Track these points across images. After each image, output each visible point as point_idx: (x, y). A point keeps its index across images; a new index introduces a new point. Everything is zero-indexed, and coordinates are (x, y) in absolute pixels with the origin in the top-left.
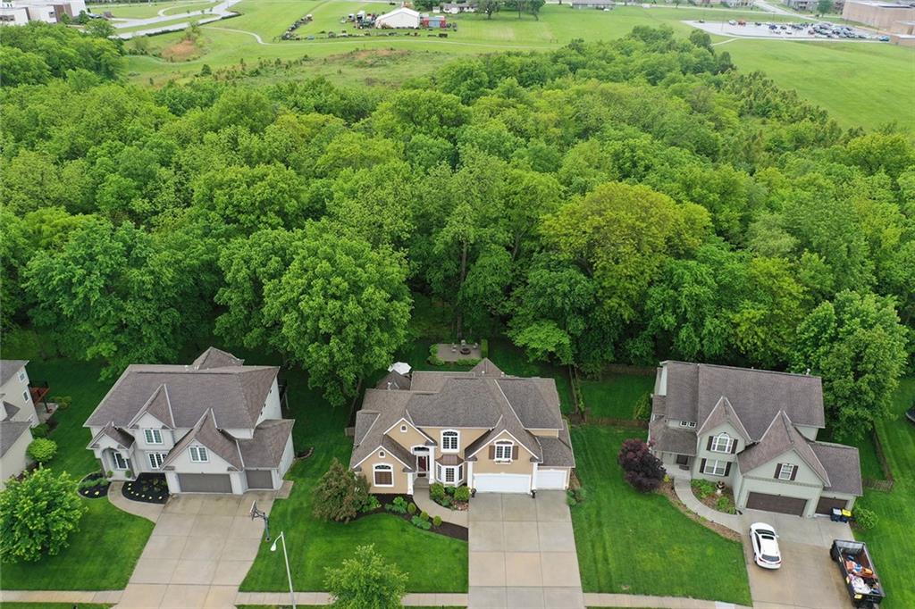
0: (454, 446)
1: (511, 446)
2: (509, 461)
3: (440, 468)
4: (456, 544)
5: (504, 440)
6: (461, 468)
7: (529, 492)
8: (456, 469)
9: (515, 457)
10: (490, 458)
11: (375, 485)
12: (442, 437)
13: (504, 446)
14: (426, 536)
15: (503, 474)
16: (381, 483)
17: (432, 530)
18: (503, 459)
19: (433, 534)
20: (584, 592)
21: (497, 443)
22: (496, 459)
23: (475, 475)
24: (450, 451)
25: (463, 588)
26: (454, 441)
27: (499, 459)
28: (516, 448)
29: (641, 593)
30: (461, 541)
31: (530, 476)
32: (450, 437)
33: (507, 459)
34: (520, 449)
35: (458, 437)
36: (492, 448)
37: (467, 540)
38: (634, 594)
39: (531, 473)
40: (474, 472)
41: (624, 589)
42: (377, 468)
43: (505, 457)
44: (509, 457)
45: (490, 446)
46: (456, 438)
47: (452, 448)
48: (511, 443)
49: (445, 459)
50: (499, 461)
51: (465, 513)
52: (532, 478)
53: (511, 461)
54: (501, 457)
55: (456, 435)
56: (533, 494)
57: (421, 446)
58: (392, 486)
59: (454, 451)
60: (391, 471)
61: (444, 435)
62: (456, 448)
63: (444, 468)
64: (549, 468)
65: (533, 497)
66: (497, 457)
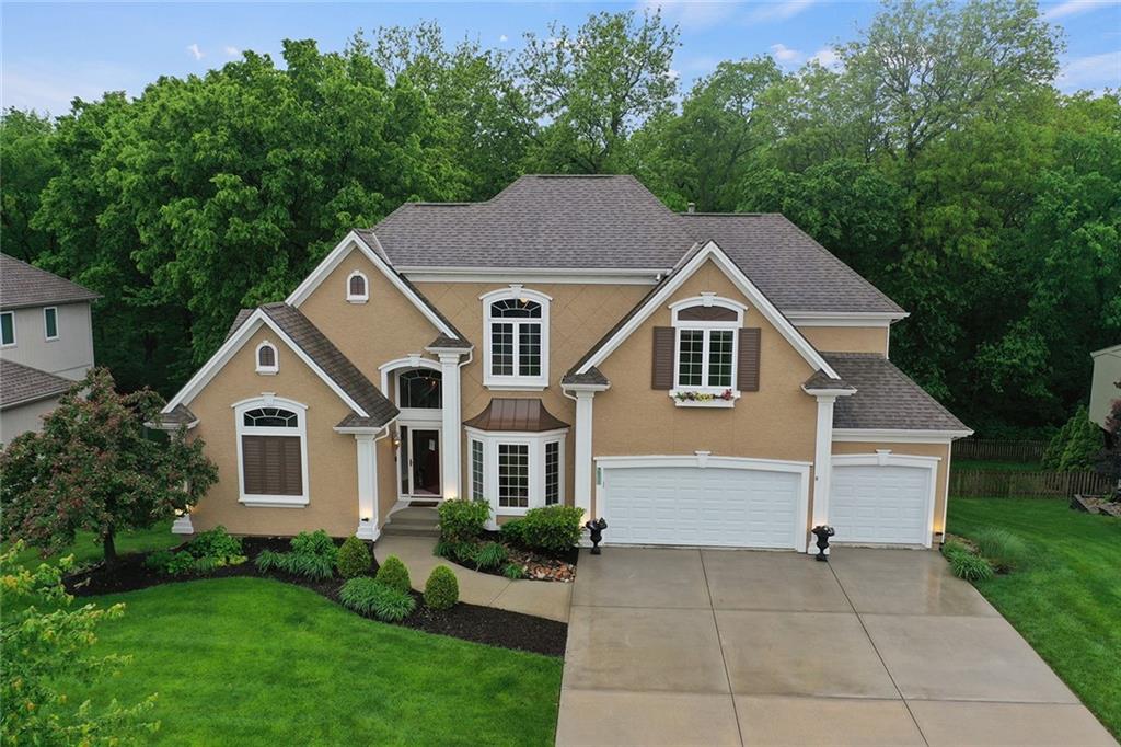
0: (530, 366)
1: (733, 327)
2: (727, 396)
3: (478, 446)
4: (511, 662)
5: (708, 300)
6: (552, 449)
7: (800, 542)
9: (750, 383)
10: (655, 386)
11: (244, 498)
12: (488, 321)
13: (707, 327)
14: (383, 639)
15: (703, 458)
16: (264, 491)
17: (412, 620)
18: (705, 388)
19: (415, 635)
21: (683, 315)
22: (679, 389)
23: (604, 462)
24: (516, 380)
26: (531, 336)
27: (690, 388)
28: (751, 337)
30: (535, 656)
31: (806, 471)
32: (516, 322)
33: (720, 390)
34: (767, 345)
35: (544, 321)
36: (662, 336)
39: (809, 453)
40: (599, 447)
42: (248, 422)
43: (713, 382)
44: (726, 382)
45: (656, 330)
46: (537, 328)
47: (523, 371)
48: (731, 316)
49: (495, 414)
50: (691, 397)
51: (562, 588)
52: (812, 479)
53: (736, 394)
54: (697, 381)
55: (537, 313)
56: (822, 543)
57: (415, 361)
58: (303, 500)
59: (530, 381)
60: (299, 431)
61: (495, 313)
62: (536, 371)
63: (492, 442)
64: (872, 448)
65: (821, 558)
66: (683, 381)
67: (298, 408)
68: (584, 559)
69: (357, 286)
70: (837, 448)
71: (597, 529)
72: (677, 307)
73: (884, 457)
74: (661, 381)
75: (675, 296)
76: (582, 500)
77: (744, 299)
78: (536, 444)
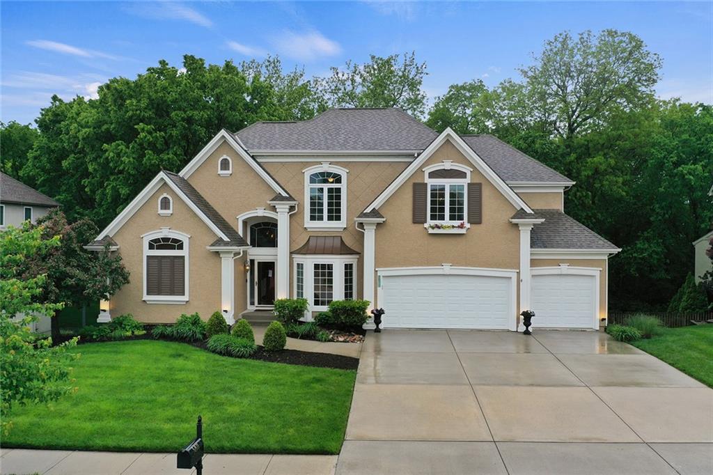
0: (335, 215)
1: (464, 182)
2: (461, 226)
3: (300, 266)
4: (319, 373)
5: (448, 165)
6: (348, 268)
7: (511, 322)
8: (339, 265)
9: (476, 218)
10: (415, 221)
11: (146, 297)
12: (308, 187)
13: (447, 183)
15: (447, 269)
16: (159, 293)
17: (255, 356)
18: (447, 222)
21: (432, 175)
22: (430, 222)
24: (325, 224)
26: (335, 195)
27: (438, 222)
28: (475, 189)
30: (337, 370)
31: (514, 276)
32: (326, 187)
33: (457, 223)
34: (486, 193)
35: (343, 186)
36: (419, 189)
39: (517, 265)
40: (378, 263)
42: (151, 247)
43: (452, 218)
44: (461, 218)
45: (415, 185)
46: (338, 190)
47: (330, 218)
48: (463, 175)
49: (312, 243)
50: (438, 227)
51: (357, 345)
52: (519, 281)
53: (468, 225)
54: (442, 218)
55: (338, 180)
56: (527, 323)
57: (261, 212)
58: (185, 298)
59: (334, 224)
60: (184, 252)
61: (312, 181)
62: (338, 218)
63: (309, 262)
64: (557, 263)
65: (527, 333)
66: (433, 217)
67: (184, 237)
68: (370, 335)
69: (225, 165)
70: (534, 263)
71: (378, 314)
72: (428, 170)
73: (564, 268)
74: (418, 218)
75: (427, 163)
76: (368, 295)
77: (471, 165)
78: (338, 263)
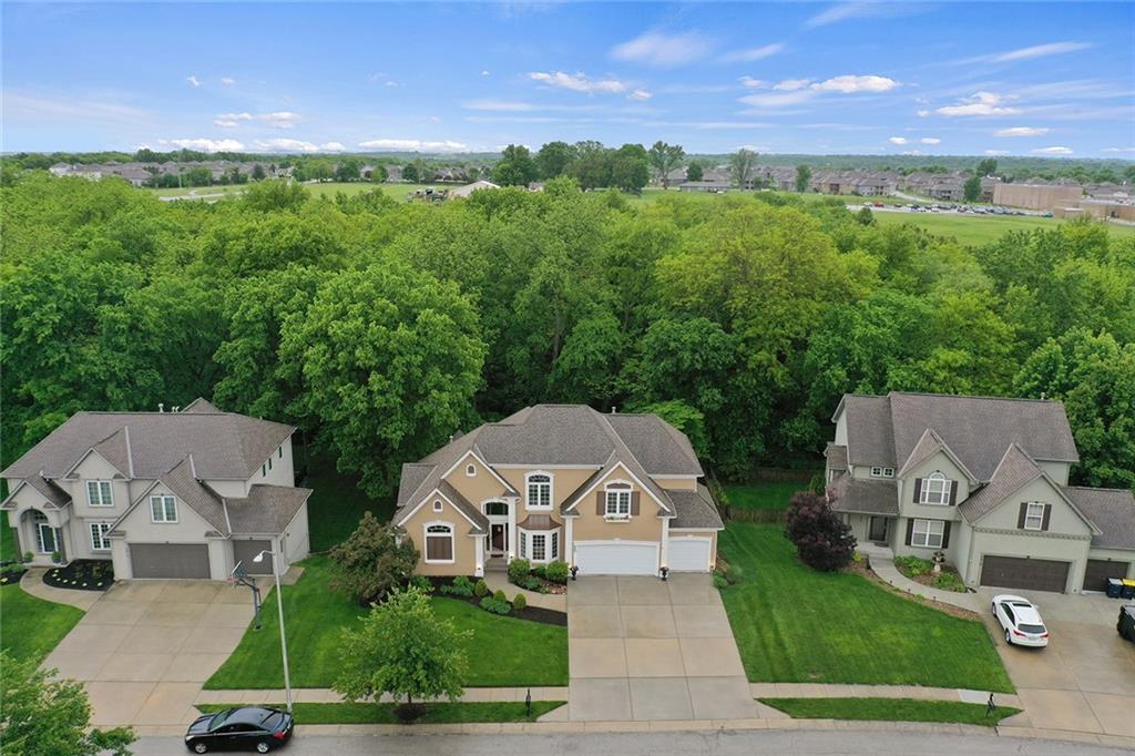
0: (545, 500)
1: (629, 491)
2: (627, 518)
3: (523, 535)
4: (550, 629)
5: (619, 481)
6: (555, 535)
7: (657, 572)
8: (548, 535)
9: (636, 512)
10: (598, 514)
12: (528, 484)
13: (619, 491)
14: (504, 622)
15: (617, 541)
16: (435, 558)
18: (618, 514)
20: (751, 681)
21: (609, 487)
22: (608, 515)
23: (576, 543)
24: (539, 508)
25: (562, 680)
26: (545, 490)
27: (612, 515)
28: (636, 495)
29: (840, 682)
30: (558, 627)
31: (658, 544)
32: (539, 484)
33: (624, 515)
34: (642, 496)
35: (551, 484)
36: (601, 495)
37: (566, 625)
38: (829, 683)
39: (659, 538)
40: (575, 537)
41: (813, 677)
43: (621, 512)
44: (626, 512)
45: (598, 493)
46: (548, 486)
47: (542, 504)
48: (629, 487)
49: (531, 522)
50: (612, 518)
51: (562, 597)
52: (661, 548)
53: (630, 517)
54: (615, 511)
55: (548, 481)
56: (664, 574)
57: (496, 500)
59: (545, 508)
61: (530, 481)
62: (548, 504)
63: (530, 535)
64: (686, 534)
65: (664, 579)
66: (609, 511)
67: (451, 526)
68: (570, 582)
69: (471, 470)
70: (670, 534)
71: (575, 570)
72: (606, 484)
73: (690, 537)
74: (600, 511)
75: (604, 481)
76: (568, 559)
77: (634, 481)
